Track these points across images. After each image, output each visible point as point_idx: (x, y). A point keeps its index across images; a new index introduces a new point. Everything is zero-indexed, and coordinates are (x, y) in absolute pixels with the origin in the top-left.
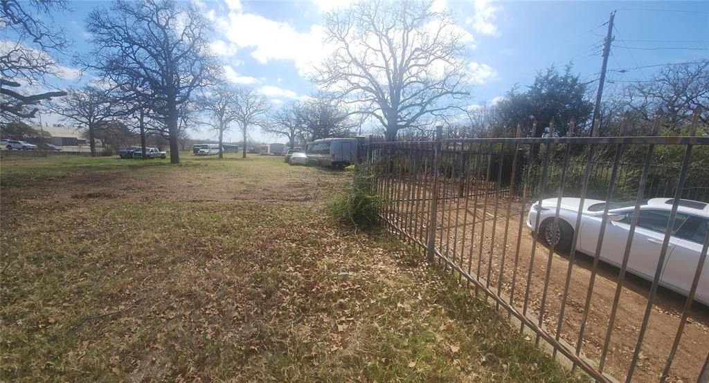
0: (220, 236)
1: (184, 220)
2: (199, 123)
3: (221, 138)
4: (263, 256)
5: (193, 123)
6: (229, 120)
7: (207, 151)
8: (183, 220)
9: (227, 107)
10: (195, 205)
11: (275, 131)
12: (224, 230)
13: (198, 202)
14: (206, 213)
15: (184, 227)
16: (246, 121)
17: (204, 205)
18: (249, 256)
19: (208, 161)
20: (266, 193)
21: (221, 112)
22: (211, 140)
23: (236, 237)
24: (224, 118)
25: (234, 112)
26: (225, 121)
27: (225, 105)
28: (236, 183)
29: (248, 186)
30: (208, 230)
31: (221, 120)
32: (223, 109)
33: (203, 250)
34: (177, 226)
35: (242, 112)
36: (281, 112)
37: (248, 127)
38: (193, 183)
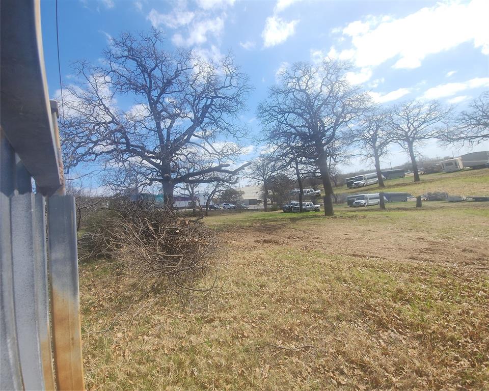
0: (395, 302)
1: (345, 274)
2: (349, 157)
3: (377, 165)
4: (476, 350)
7: (363, 202)
8: (344, 274)
10: (356, 259)
13: (361, 256)
14: (371, 271)
15: (345, 281)
17: (367, 261)
18: (450, 343)
19: (366, 213)
20: (470, 255)
22: (365, 170)
23: (422, 310)
28: (410, 238)
29: (432, 243)
30: (378, 292)
33: (373, 315)
34: (338, 279)
38: (351, 236)
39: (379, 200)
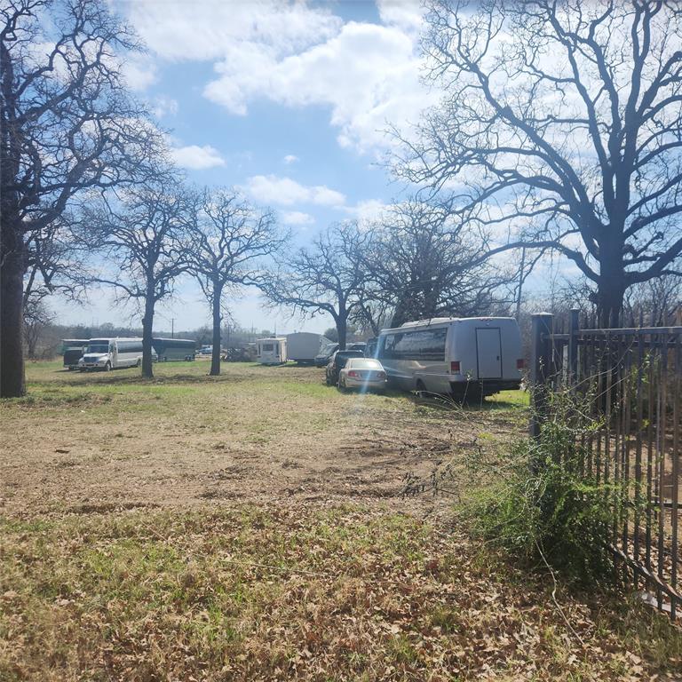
0: (180, 612)
1: (64, 571)
3: (148, 321)
4: (321, 670)
5: (69, 282)
6: (173, 271)
7: (104, 357)
8: (60, 572)
9: (166, 240)
10: (90, 520)
11: (298, 301)
12: (193, 595)
13: (102, 510)
14: (128, 545)
15: (65, 592)
16: (219, 276)
17: (118, 520)
18: (278, 671)
19: (111, 388)
20: (293, 474)
21: (152, 252)
23: (229, 614)
24: (158, 267)
25: (186, 251)
26: (162, 274)
27: (163, 232)
28: (201, 448)
29: (238, 456)
30: (145, 597)
31: (148, 272)
32: (157, 242)
33: (135, 664)
34: (44, 589)
35: (210, 251)
36: (313, 251)
37: (225, 289)
38: (75, 453)
39: (140, 355)
